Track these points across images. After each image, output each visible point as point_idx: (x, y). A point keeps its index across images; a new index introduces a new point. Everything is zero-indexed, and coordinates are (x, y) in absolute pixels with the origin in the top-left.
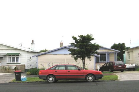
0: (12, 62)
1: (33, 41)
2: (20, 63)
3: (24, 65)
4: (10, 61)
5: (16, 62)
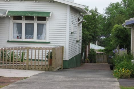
0: (23, 39)
2: (49, 43)
3: (62, 48)
4: (16, 35)
5: (35, 39)
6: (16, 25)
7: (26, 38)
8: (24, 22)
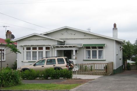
0: (91, 59)
1: (115, 25)
2: (105, 60)
3: (112, 63)
4: (88, 57)
5: (98, 59)
6: (87, 52)
7: (93, 58)
8: (91, 50)
